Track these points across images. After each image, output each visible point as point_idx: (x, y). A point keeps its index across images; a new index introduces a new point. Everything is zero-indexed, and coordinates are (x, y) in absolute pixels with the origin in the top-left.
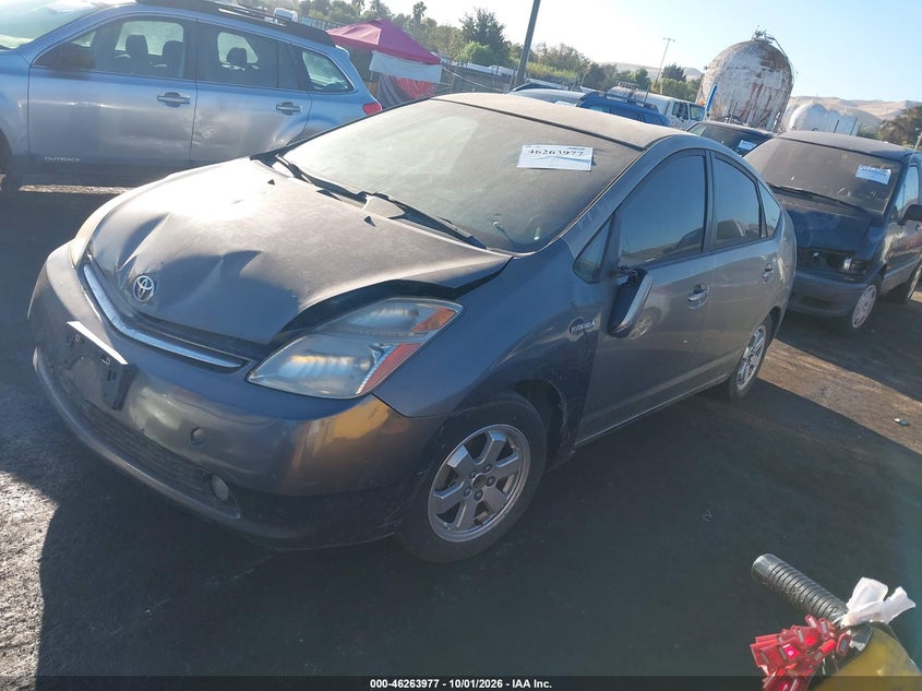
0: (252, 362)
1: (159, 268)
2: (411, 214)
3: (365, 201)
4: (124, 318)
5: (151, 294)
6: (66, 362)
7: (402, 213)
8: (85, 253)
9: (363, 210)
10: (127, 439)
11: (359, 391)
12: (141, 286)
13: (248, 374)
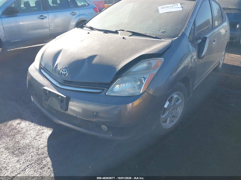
0: (106, 89)
1: (67, 66)
2: (134, 34)
3: (118, 33)
4: (60, 83)
5: (67, 74)
6: (45, 99)
7: (132, 34)
8: (40, 65)
9: (119, 36)
10: (70, 119)
11: (141, 92)
12: (63, 72)
13: (106, 93)
